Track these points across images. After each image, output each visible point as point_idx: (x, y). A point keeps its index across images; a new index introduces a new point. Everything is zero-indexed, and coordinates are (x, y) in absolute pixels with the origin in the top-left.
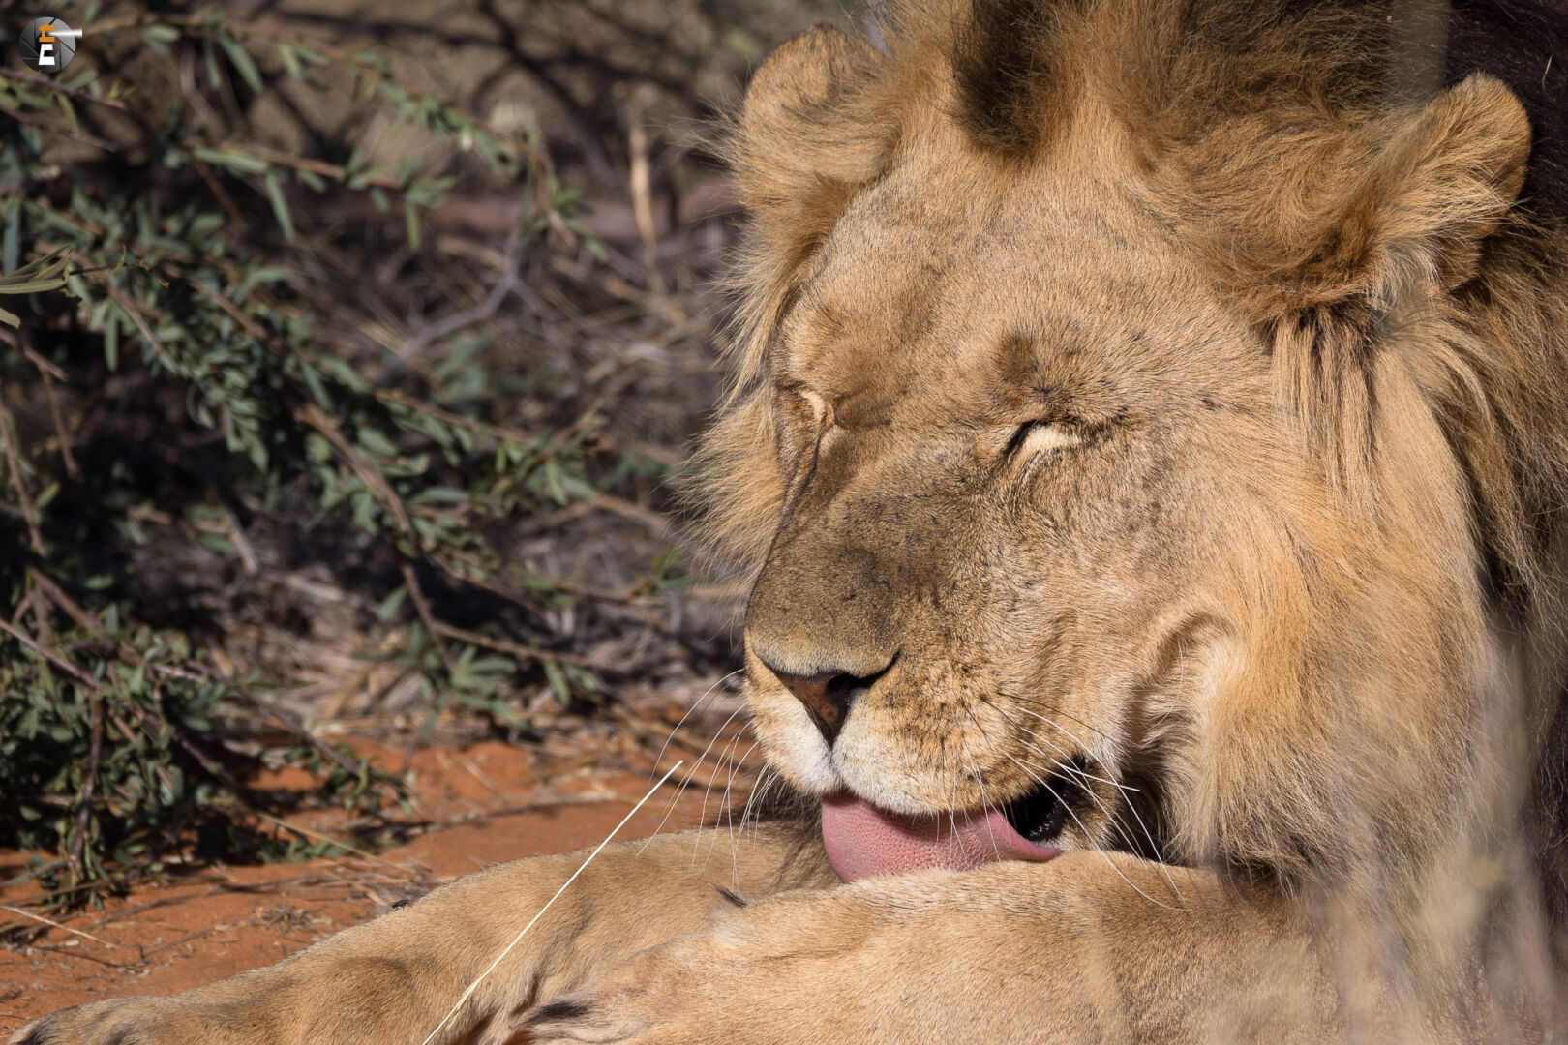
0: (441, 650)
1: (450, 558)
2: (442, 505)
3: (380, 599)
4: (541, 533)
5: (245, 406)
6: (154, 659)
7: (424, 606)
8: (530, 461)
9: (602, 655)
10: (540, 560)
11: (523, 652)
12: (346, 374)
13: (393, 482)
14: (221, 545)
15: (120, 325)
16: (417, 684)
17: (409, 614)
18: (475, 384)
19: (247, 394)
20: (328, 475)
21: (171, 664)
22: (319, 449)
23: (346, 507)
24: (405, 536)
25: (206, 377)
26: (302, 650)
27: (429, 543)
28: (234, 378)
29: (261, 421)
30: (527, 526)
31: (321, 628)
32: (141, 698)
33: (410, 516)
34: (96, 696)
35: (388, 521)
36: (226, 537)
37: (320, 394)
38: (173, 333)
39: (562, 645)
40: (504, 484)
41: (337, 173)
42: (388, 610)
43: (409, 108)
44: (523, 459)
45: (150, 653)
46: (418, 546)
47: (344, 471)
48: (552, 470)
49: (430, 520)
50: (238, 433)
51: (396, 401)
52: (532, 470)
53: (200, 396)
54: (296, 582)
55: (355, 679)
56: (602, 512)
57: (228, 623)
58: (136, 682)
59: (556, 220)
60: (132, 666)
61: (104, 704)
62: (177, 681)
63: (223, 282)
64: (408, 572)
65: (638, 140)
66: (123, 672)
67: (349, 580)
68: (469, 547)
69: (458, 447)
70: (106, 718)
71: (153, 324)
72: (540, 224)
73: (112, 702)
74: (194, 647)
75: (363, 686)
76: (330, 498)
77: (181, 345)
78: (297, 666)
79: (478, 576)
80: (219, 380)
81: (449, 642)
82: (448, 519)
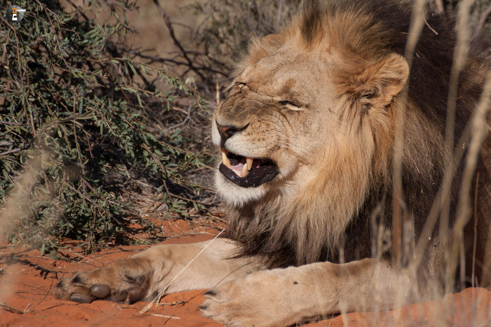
0: (170, 199)
1: (173, 179)
2: (172, 167)
3: (157, 187)
4: (193, 173)
5: (130, 144)
6: (108, 199)
7: (167, 189)
8: (192, 158)
9: (205, 201)
10: (192, 179)
11: (188, 200)
12: (153, 137)
13: (162, 161)
14: (123, 173)
15: (104, 125)
16: (164, 205)
17: (164, 191)
18: (180, 139)
19: (131, 141)
20: (147, 159)
21: (111, 200)
22: (146, 154)
23: (151, 166)
24: (164, 174)
25: (122, 137)
26: (140, 197)
27: (169, 175)
28: (128, 137)
29: (133, 147)
30: (190, 171)
31: (144, 192)
32: (105, 208)
33: (165, 169)
34: (95, 207)
35: (160, 170)
36: (125, 171)
37: (146, 141)
38: (115, 127)
39: (197, 198)
40: (186, 163)
41: (152, 93)
42: (159, 189)
43: (169, 80)
44: (191, 157)
45: (107, 198)
46: (167, 176)
47: (151, 158)
48: (197, 160)
49: (169, 170)
50: (128, 150)
51: (163, 144)
52: (192, 160)
53: (121, 141)
54: (139, 182)
55: (151, 204)
56: (207, 169)
57: (124, 190)
58: (104, 204)
59: (200, 105)
60: (103, 200)
61: (97, 209)
62: (113, 204)
63: (126, 116)
64: (164, 181)
65: (218, 87)
66: (101, 202)
67: (151, 182)
68: (178, 176)
69: (176, 154)
70: (97, 212)
71: (111, 125)
72: (196, 106)
73: (98, 208)
74: (117, 196)
75: (153, 206)
76: (148, 165)
77: (116, 130)
78: (139, 201)
79: (179, 183)
80: (125, 138)
81: (173, 197)
82: (174, 170)
